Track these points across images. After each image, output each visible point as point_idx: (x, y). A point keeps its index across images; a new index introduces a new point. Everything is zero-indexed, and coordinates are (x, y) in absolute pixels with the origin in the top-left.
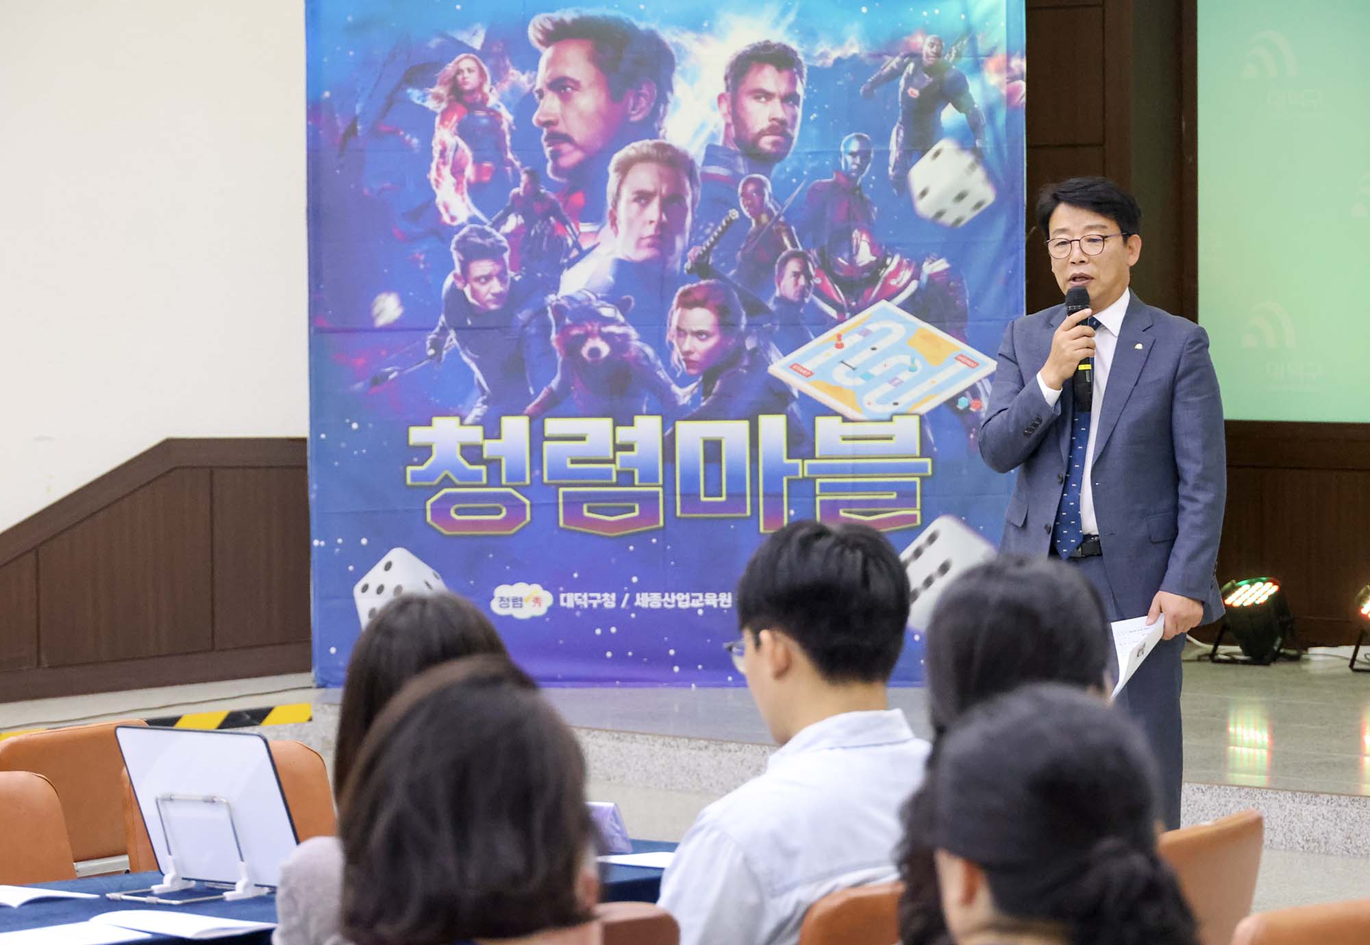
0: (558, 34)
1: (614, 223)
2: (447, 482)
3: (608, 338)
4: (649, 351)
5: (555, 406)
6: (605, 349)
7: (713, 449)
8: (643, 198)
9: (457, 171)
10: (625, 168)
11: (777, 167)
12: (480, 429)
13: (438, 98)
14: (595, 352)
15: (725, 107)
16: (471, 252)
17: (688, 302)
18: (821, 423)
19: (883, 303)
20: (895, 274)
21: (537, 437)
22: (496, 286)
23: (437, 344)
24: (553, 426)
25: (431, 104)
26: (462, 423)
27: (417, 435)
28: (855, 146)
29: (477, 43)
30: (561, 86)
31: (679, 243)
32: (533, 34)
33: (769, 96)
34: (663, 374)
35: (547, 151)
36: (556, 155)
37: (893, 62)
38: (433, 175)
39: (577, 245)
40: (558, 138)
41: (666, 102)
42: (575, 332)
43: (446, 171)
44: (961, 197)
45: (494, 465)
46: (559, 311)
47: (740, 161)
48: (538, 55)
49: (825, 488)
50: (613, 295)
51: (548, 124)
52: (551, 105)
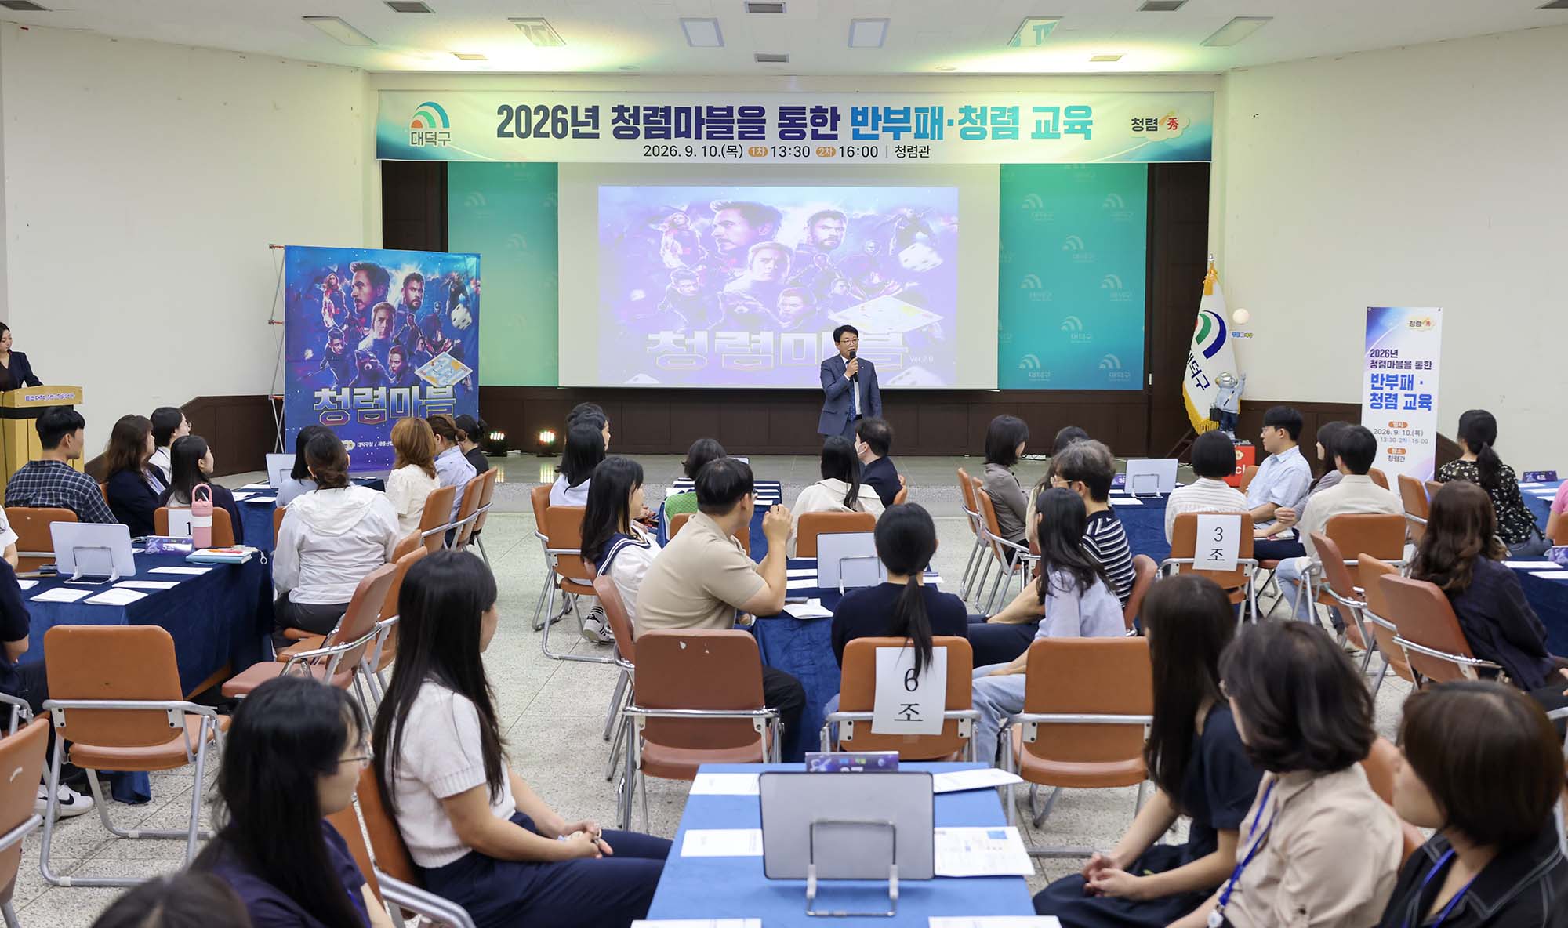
0: (358, 268)
1: (373, 328)
2: (326, 409)
3: (371, 363)
4: (383, 367)
5: (357, 385)
6: (371, 367)
7: (400, 396)
8: (381, 320)
9: (330, 311)
10: (376, 311)
11: (417, 312)
12: (335, 392)
13: (324, 287)
14: (368, 367)
15: (403, 292)
16: (334, 337)
17: (393, 352)
18: (428, 388)
19: (444, 353)
20: (447, 344)
21: (352, 394)
22: (340, 347)
23: (323, 365)
24: (356, 391)
25: (322, 289)
26: (330, 390)
27: (317, 394)
28: (437, 305)
29: (335, 270)
30: (359, 285)
31: (391, 334)
32: (351, 268)
33: (415, 290)
34: (386, 374)
35: (355, 304)
36: (357, 306)
37: (447, 281)
38: (323, 311)
39: (363, 334)
40: (358, 301)
41: (387, 290)
42: (362, 361)
43: (326, 310)
44: (464, 321)
45: (339, 403)
46: (358, 354)
47: (407, 309)
48: (353, 274)
49: (429, 408)
50: (373, 350)
51: (355, 296)
52: (356, 290)
